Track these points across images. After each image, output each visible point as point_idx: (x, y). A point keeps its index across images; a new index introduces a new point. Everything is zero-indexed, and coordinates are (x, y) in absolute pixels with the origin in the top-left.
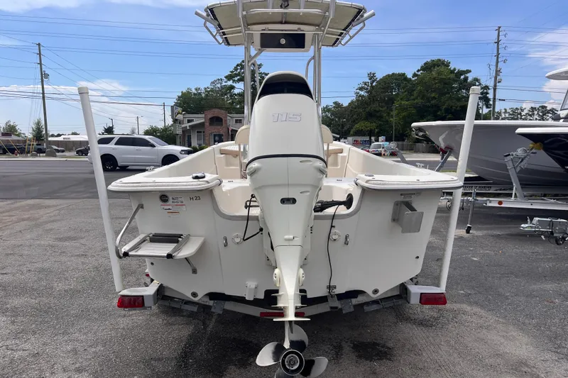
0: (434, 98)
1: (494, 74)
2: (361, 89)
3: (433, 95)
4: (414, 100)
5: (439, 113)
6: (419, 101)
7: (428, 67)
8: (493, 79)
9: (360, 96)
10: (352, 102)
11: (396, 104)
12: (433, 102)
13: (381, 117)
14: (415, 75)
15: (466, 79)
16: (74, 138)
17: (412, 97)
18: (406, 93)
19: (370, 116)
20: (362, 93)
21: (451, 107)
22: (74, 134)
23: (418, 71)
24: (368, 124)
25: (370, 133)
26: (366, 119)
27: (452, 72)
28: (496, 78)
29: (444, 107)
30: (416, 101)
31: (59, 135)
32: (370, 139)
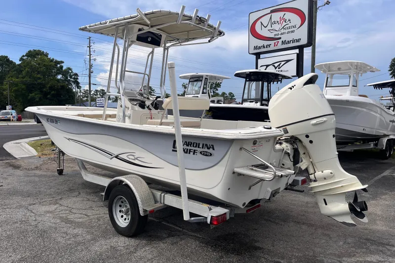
0: (40, 78)
1: (89, 67)
3: (39, 76)
4: (23, 78)
5: (45, 90)
6: (27, 79)
7: (32, 54)
8: (88, 70)
12: (39, 81)
14: (21, 59)
15: (62, 67)
17: (20, 76)
18: (15, 72)
21: (54, 86)
23: (23, 56)
27: (52, 61)
28: (90, 70)
29: (49, 85)
30: (24, 79)
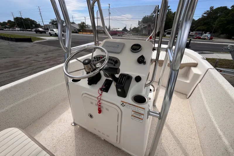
2: (205, 13)
6: (230, 18)
9: (204, 16)
10: (200, 19)
11: (218, 19)
13: (210, 24)
16: (118, 30)
17: (227, 16)
18: (225, 15)
19: (205, 24)
20: (205, 15)
22: (118, 29)
24: (203, 27)
25: (203, 31)
26: (203, 25)
31: (115, 29)
32: (202, 32)
